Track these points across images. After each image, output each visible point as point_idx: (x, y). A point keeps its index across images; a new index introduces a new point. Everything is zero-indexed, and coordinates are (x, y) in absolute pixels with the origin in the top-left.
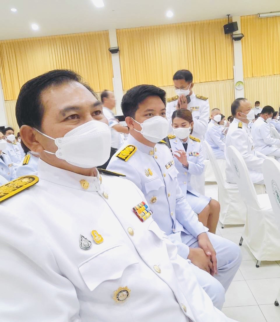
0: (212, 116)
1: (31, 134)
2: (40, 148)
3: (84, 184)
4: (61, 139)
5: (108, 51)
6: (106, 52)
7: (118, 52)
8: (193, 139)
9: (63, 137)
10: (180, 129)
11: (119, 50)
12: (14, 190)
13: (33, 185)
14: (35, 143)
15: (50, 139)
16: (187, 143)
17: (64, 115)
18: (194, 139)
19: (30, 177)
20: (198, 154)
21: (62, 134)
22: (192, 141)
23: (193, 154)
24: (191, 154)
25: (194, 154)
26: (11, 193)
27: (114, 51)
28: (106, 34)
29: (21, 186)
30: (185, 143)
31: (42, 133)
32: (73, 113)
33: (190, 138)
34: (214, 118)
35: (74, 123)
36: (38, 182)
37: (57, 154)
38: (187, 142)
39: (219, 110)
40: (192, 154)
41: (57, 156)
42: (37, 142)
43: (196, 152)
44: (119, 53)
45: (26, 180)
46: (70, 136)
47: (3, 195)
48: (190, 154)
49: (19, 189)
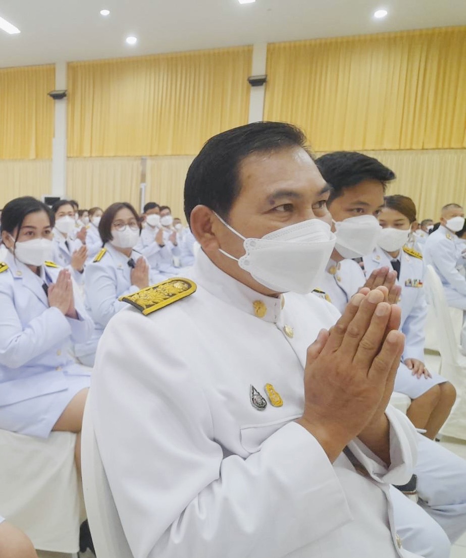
0: (442, 219)
1: (206, 219)
2: (214, 244)
3: (259, 308)
4: (256, 240)
5: (246, 83)
6: (243, 83)
7: (264, 84)
8: (409, 253)
9: (260, 238)
10: (390, 230)
11: (267, 80)
12: (165, 299)
13: (189, 295)
14: (208, 235)
15: (238, 236)
16: (399, 260)
17: (272, 203)
18: (412, 254)
19: (185, 282)
20: (420, 283)
21: (260, 233)
22: (407, 256)
23: (413, 283)
24: (409, 284)
25: (415, 283)
26: (161, 303)
27: (257, 82)
28: (247, 53)
29: (173, 295)
30: (396, 260)
31: (226, 224)
32: (286, 201)
33: (404, 251)
34: (446, 223)
35: (283, 219)
36: (195, 291)
37: (241, 262)
38: (398, 258)
39: (459, 207)
40: (410, 282)
41: (240, 264)
42: (212, 234)
43: (418, 281)
44: (266, 86)
45: (178, 285)
46: (271, 239)
47: (152, 303)
48: (408, 282)
49: (171, 298)
